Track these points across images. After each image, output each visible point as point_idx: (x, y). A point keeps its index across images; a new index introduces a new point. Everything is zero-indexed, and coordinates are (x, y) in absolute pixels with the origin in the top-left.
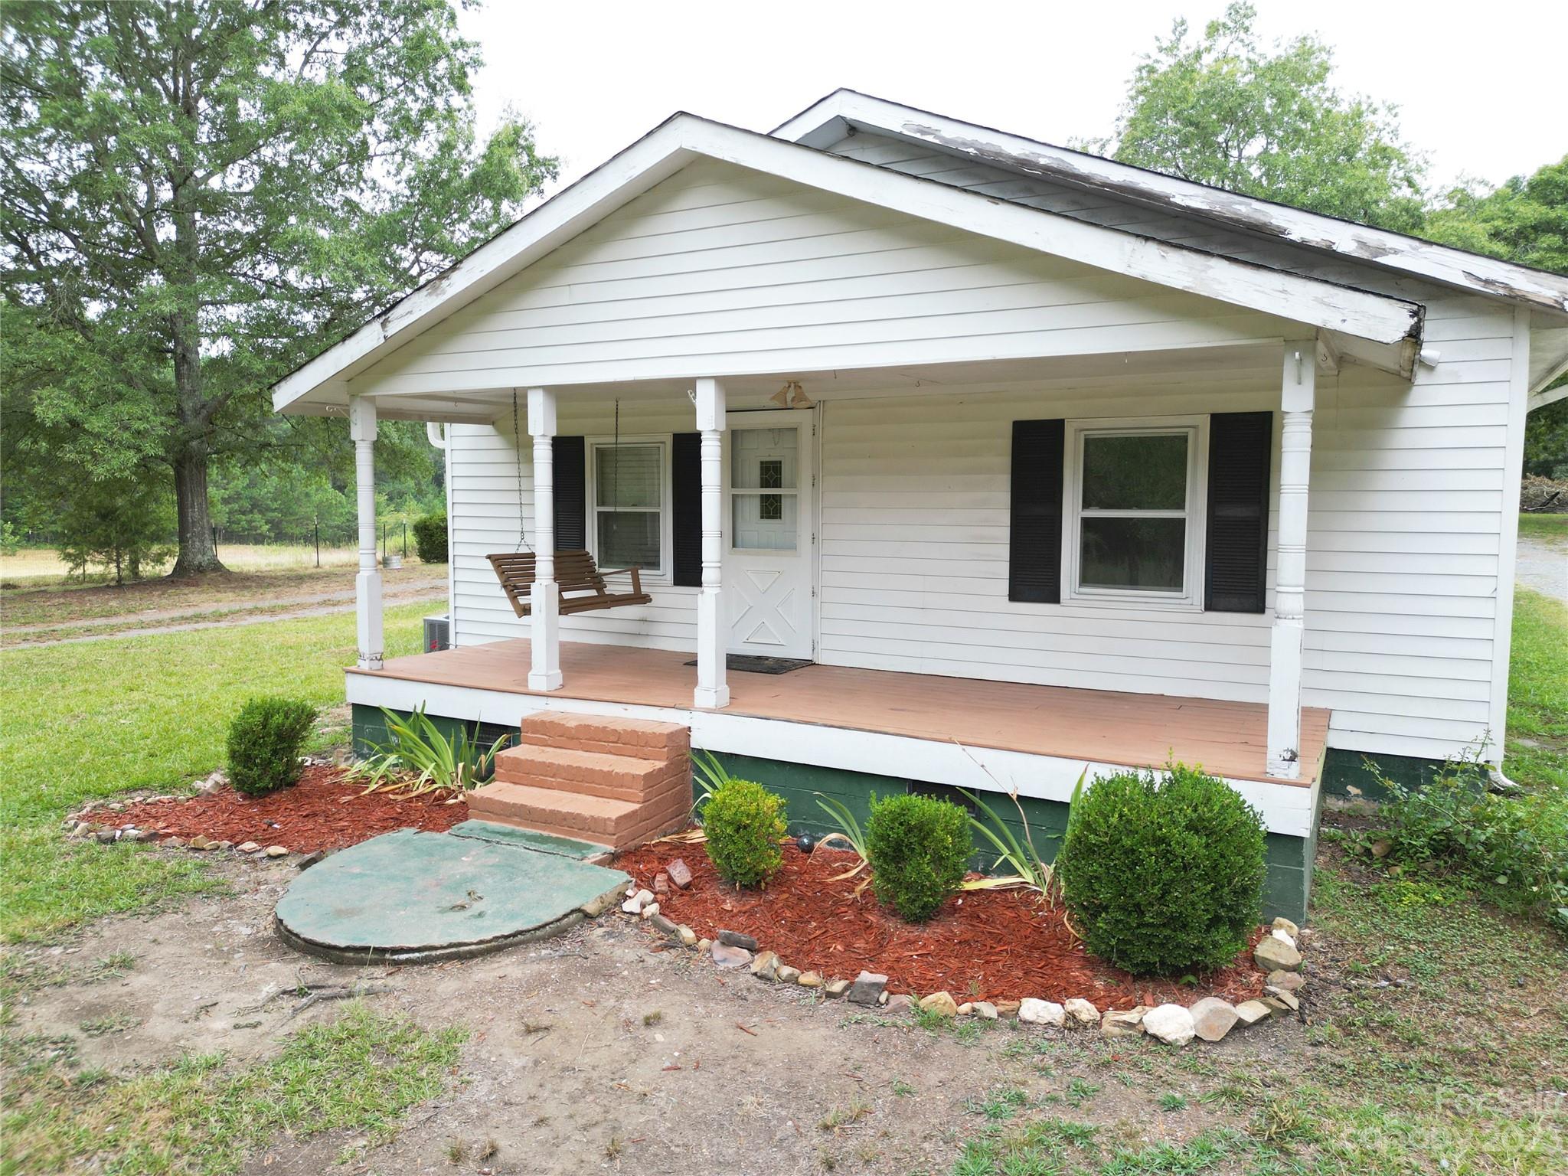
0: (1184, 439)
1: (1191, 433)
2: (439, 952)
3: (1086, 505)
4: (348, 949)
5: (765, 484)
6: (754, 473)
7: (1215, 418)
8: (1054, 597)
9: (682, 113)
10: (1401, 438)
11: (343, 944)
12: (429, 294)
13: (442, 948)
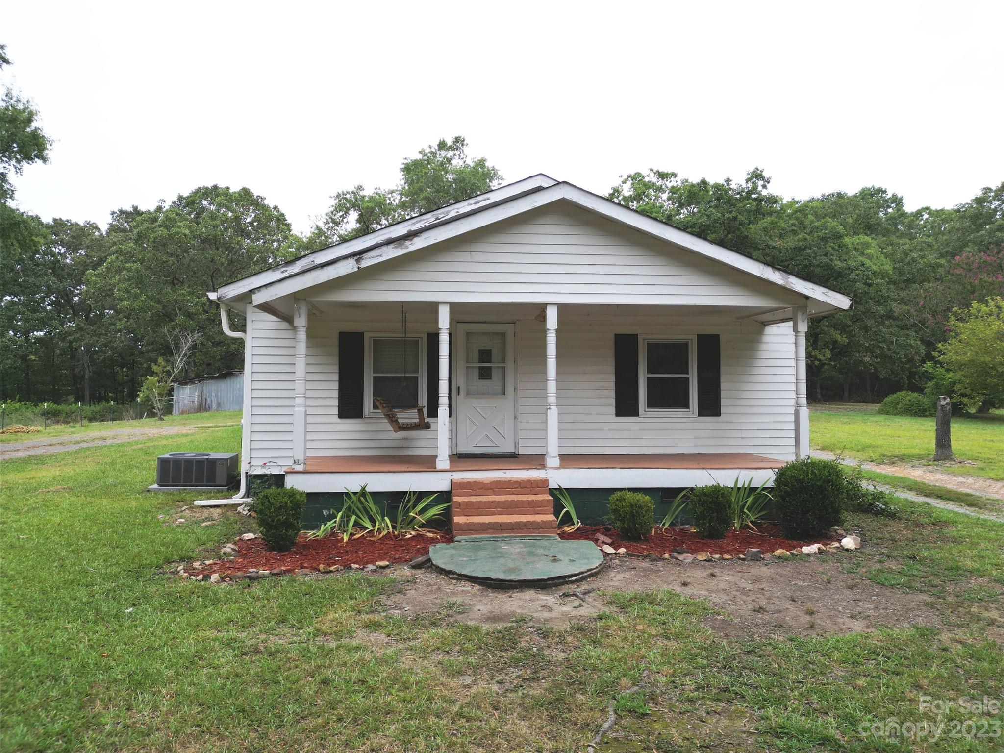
0: (687, 344)
1: (690, 341)
2: (586, 574)
3: (649, 372)
4: (549, 579)
5: (481, 361)
6: (476, 355)
7: (699, 336)
8: (636, 414)
9: (565, 183)
10: (763, 347)
11: (546, 578)
12: (396, 247)
13: (586, 572)
